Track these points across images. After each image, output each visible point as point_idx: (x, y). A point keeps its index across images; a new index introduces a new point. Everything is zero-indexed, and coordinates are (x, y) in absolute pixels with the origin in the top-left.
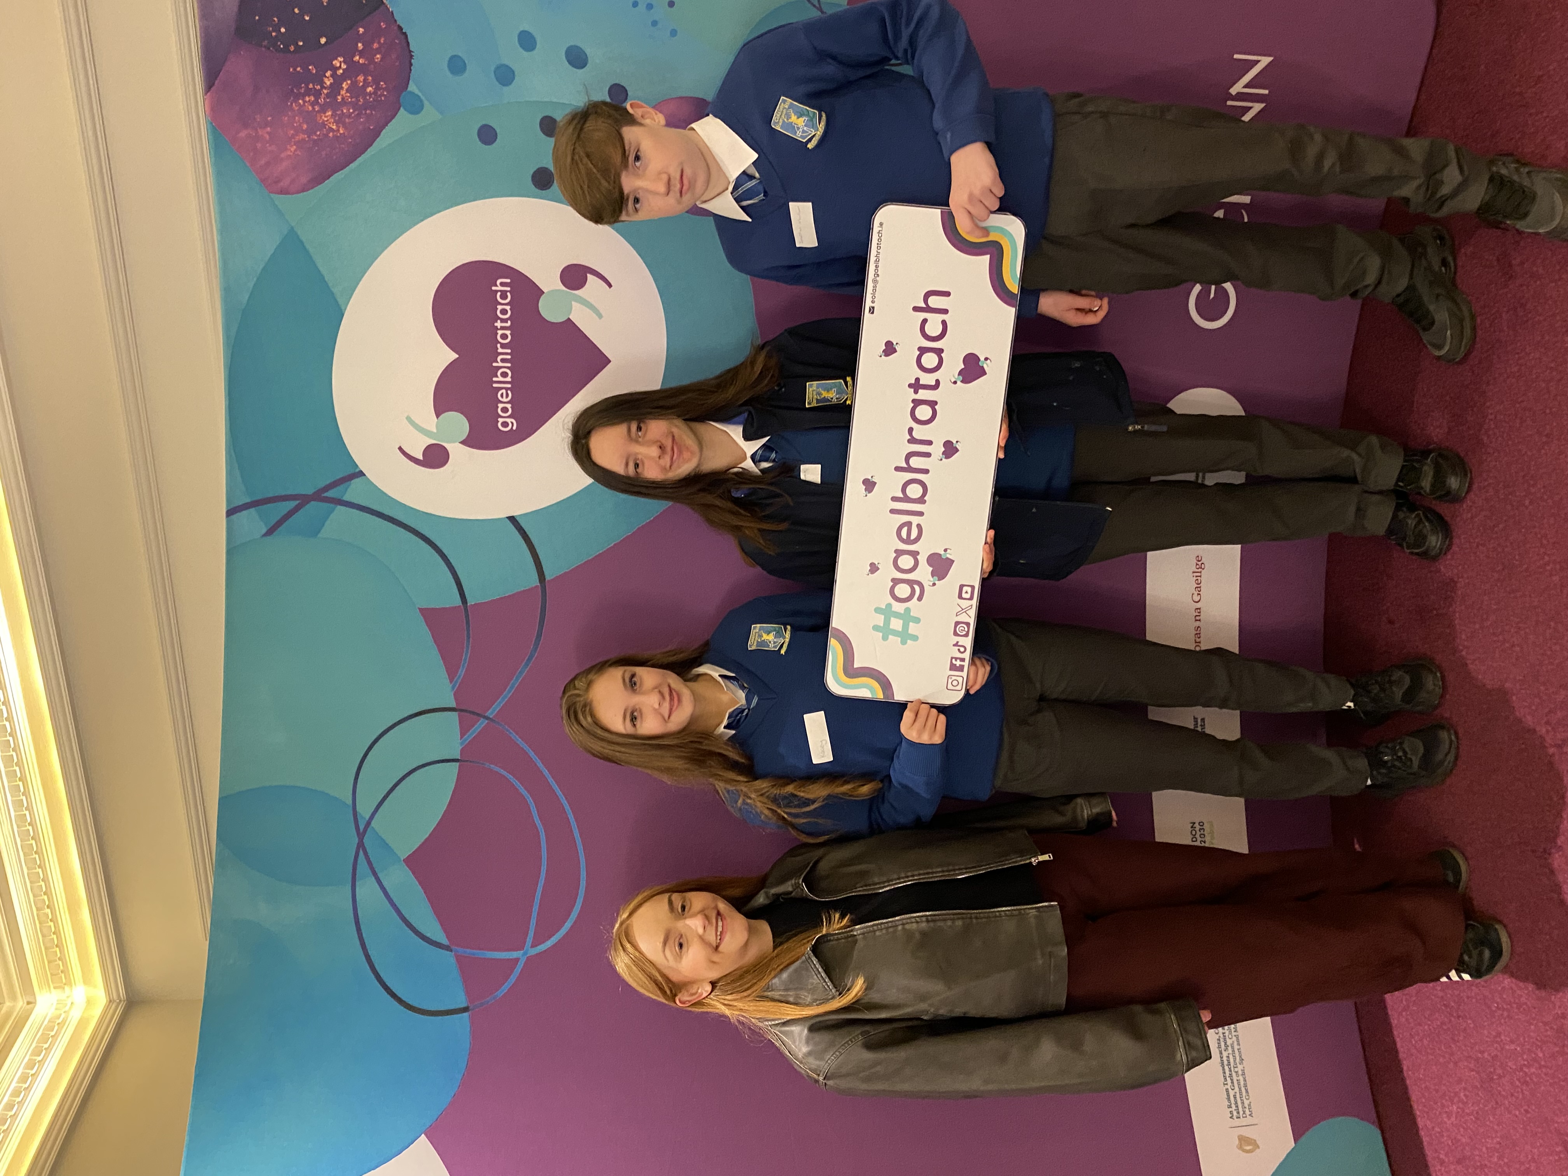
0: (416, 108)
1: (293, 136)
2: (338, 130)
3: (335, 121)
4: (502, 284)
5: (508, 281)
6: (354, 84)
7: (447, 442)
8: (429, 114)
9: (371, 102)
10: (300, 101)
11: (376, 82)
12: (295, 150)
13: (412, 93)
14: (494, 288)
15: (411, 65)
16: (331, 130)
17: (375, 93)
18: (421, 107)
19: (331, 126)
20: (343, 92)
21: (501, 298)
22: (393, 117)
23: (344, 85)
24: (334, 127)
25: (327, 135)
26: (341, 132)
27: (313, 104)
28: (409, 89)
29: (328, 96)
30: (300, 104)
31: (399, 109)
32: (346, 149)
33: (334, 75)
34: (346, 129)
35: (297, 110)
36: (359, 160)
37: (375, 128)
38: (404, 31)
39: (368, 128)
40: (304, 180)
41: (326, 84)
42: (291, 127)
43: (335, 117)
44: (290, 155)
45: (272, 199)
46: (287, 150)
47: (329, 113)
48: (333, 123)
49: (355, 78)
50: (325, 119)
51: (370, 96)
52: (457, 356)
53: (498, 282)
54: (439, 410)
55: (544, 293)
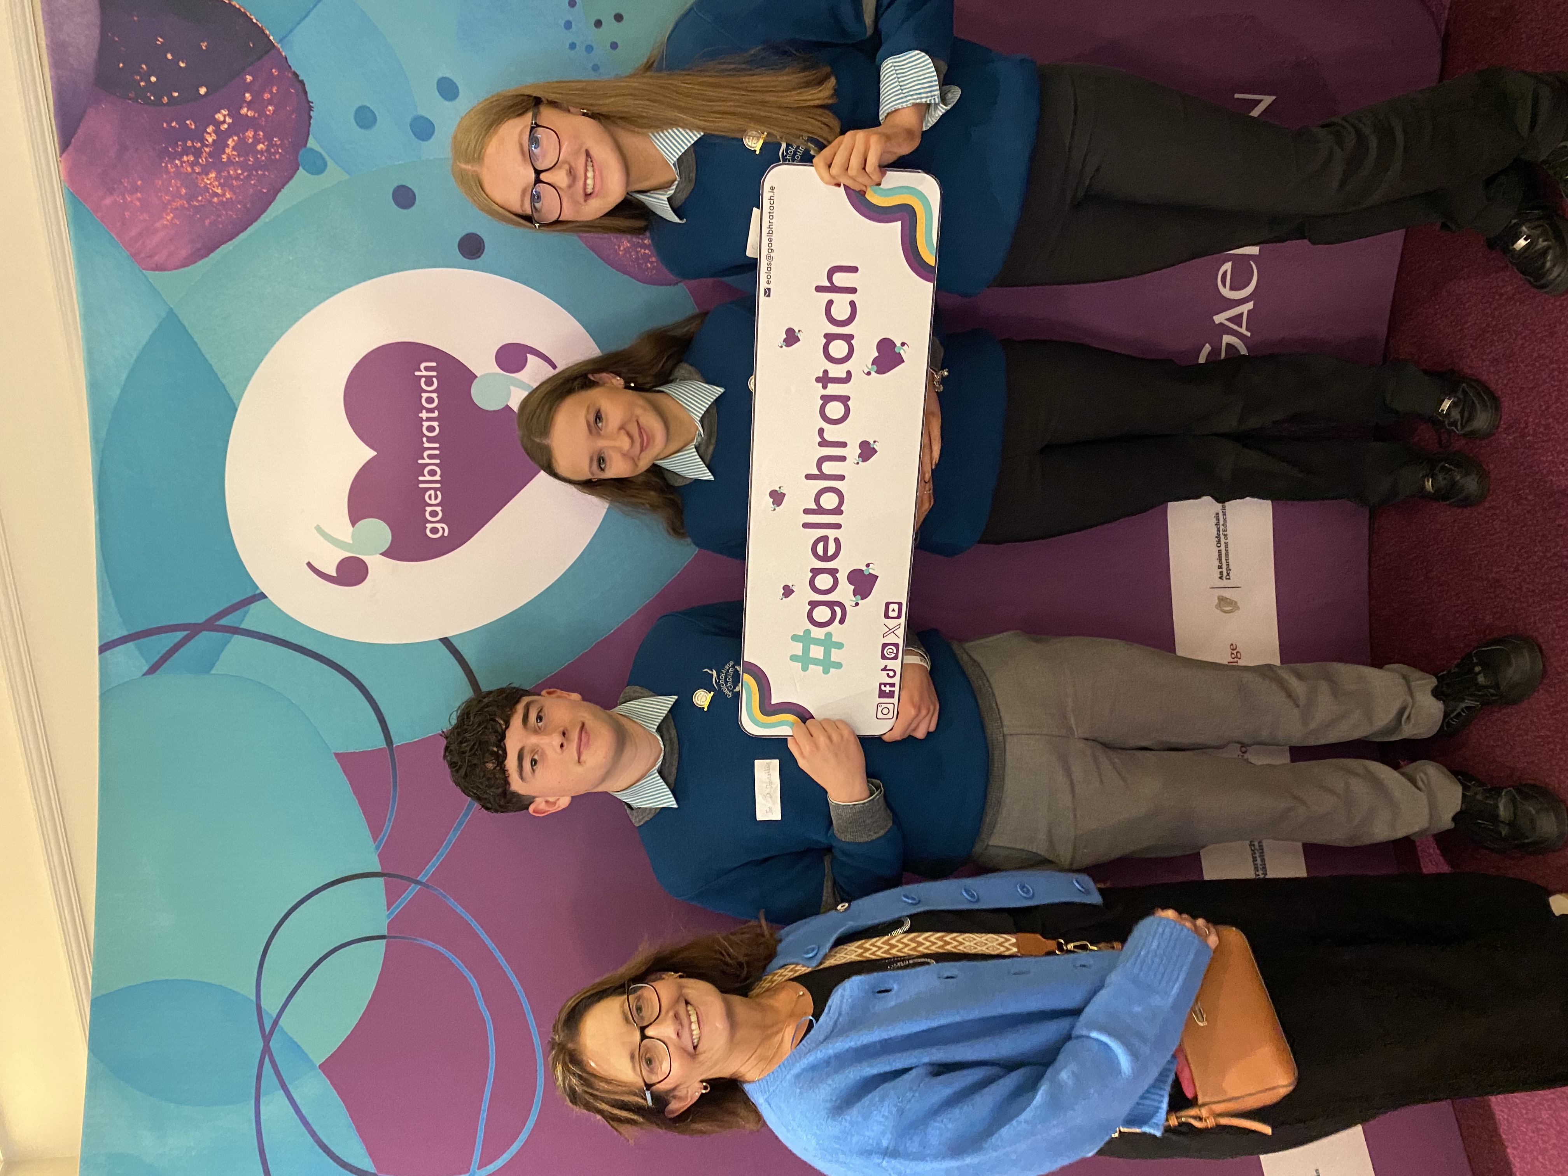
0: (318, 167)
1: (170, 202)
2: (224, 195)
3: (220, 185)
4: (427, 369)
5: (434, 364)
6: (242, 141)
7: (366, 554)
8: (334, 174)
9: (263, 161)
10: (177, 162)
11: (269, 138)
12: (172, 219)
13: (311, 150)
14: (417, 373)
15: (310, 117)
16: (216, 195)
17: (268, 150)
18: (325, 165)
19: (215, 189)
20: (228, 151)
21: (426, 384)
22: (290, 178)
23: (229, 143)
24: (219, 191)
25: (210, 202)
26: (228, 196)
27: (193, 164)
28: (309, 145)
29: (210, 154)
30: (176, 165)
31: (298, 169)
32: (235, 216)
33: (217, 131)
34: (235, 193)
35: (174, 172)
36: (250, 229)
37: (269, 191)
38: (300, 78)
39: (261, 191)
40: (184, 253)
41: (207, 140)
42: (167, 192)
43: (220, 179)
44: (166, 225)
45: (146, 277)
46: (161, 218)
47: (213, 175)
48: (218, 187)
49: (243, 134)
50: (208, 182)
51: (262, 155)
52: (375, 453)
53: (422, 366)
54: (355, 517)
55: (476, 377)
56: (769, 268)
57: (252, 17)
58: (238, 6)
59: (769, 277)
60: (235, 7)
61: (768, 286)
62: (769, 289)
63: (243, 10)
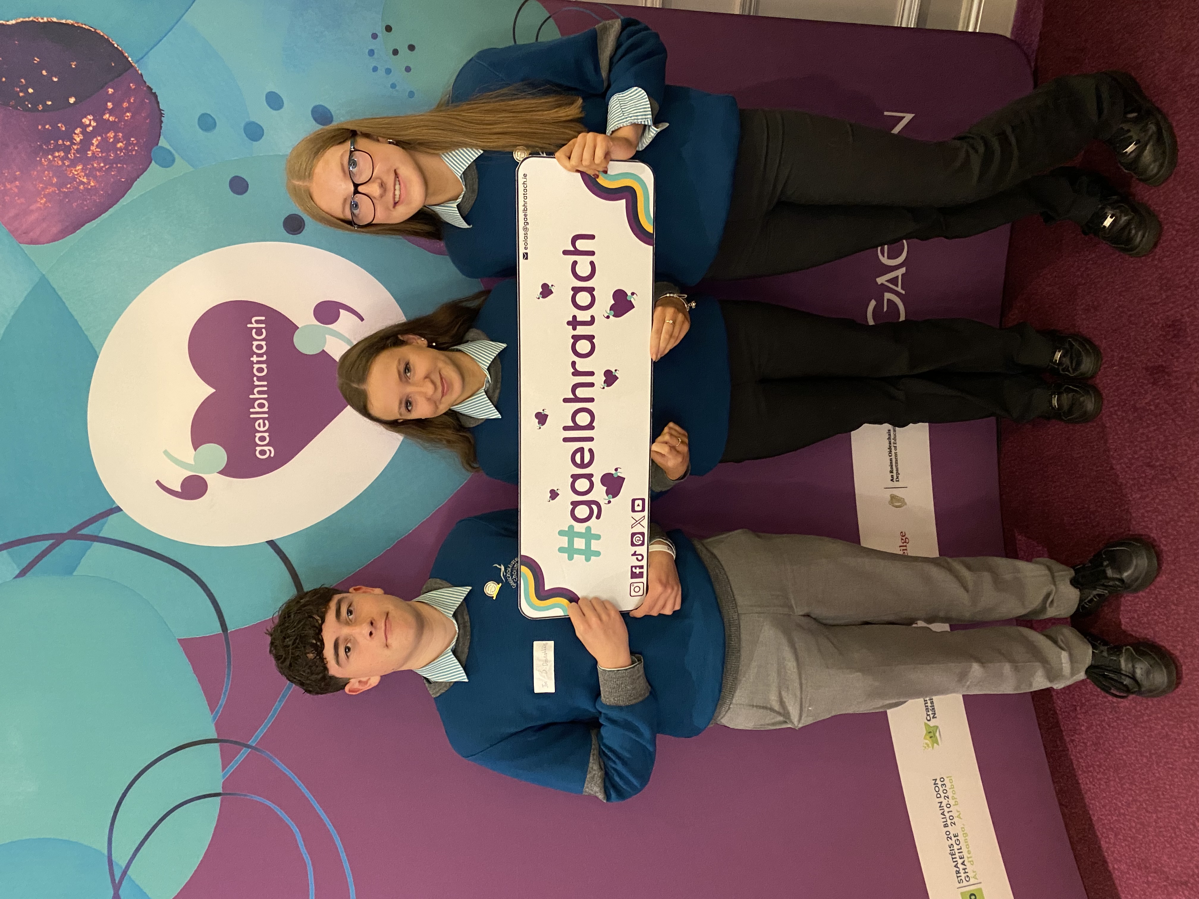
0: (168, 161)
1: (43, 189)
2: (89, 183)
3: (86, 175)
4: (257, 322)
5: (263, 318)
6: (105, 140)
7: (204, 473)
8: (180, 166)
9: (122, 156)
10: (50, 157)
11: (127, 138)
12: (46, 203)
13: (162, 147)
14: (249, 326)
15: (162, 122)
16: (83, 183)
17: (126, 148)
18: (173, 161)
19: (81, 179)
20: (93, 148)
21: (256, 333)
22: (145, 170)
23: (94, 141)
24: (85, 180)
25: (77, 189)
26: (92, 184)
27: (63, 159)
28: (160, 144)
29: (77, 151)
30: (50, 159)
31: (151, 162)
32: (97, 200)
33: (84, 132)
34: (97, 182)
35: (46, 165)
36: (111, 211)
37: (127, 180)
38: (153, 91)
39: (120, 180)
40: (55, 230)
41: (76, 140)
42: (42, 181)
43: (86, 170)
44: (40, 208)
45: (22, 249)
46: (37, 202)
47: (79, 167)
48: (84, 177)
49: (106, 135)
50: (76, 173)
51: (121, 151)
52: (214, 390)
53: (253, 320)
54: (197, 443)
55: (298, 328)
56: (526, 237)
57: (113, 42)
58: (102, 34)
59: (526, 244)
60: (99, 34)
61: (526, 251)
62: (527, 254)
63: (106, 37)
